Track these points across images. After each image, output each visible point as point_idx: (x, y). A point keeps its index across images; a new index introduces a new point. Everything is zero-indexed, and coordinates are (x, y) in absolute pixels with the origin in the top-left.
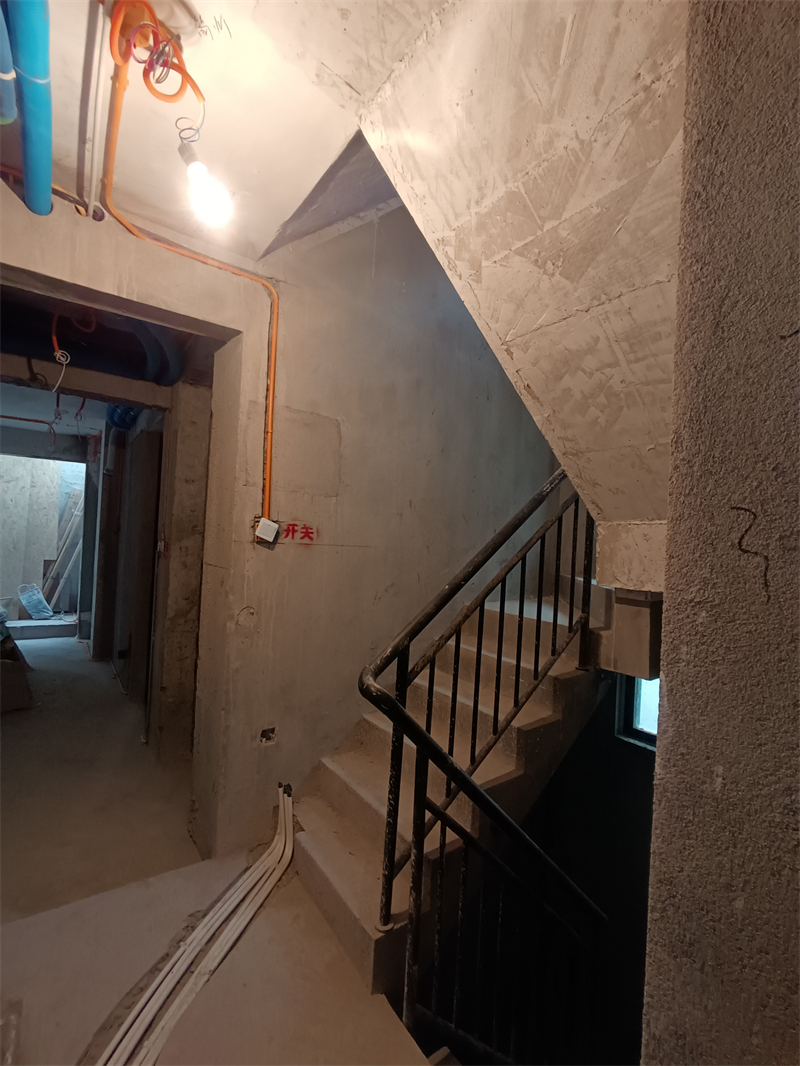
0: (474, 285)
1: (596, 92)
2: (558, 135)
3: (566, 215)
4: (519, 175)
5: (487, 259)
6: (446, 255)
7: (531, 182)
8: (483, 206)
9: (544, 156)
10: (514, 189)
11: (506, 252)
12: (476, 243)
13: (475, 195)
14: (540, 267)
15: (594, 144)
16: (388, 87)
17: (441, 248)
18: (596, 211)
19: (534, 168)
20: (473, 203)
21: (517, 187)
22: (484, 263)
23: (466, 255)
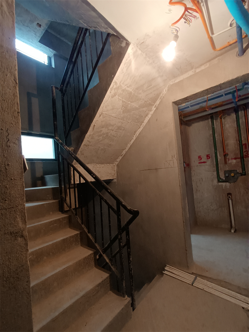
0: (111, 97)
1: (146, 95)
3: (132, 104)
11: (121, 99)
17: (114, 84)
18: (134, 107)
21: (133, 93)
22: (117, 96)
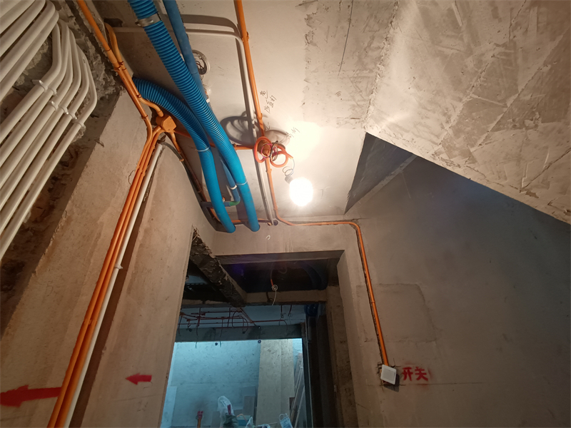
0: (472, 166)
1: (495, 15)
2: (483, 54)
3: (520, 90)
4: (468, 91)
5: (473, 146)
6: (442, 159)
7: (479, 89)
8: (452, 121)
9: (480, 71)
10: (468, 100)
11: (486, 135)
12: (459, 142)
13: (444, 119)
14: (520, 128)
15: (515, 38)
16: (371, 107)
17: (437, 158)
18: (546, 69)
19: (477, 81)
20: (444, 124)
21: (471, 97)
22: (472, 150)
23: (456, 152)
